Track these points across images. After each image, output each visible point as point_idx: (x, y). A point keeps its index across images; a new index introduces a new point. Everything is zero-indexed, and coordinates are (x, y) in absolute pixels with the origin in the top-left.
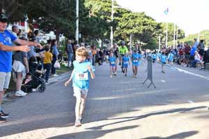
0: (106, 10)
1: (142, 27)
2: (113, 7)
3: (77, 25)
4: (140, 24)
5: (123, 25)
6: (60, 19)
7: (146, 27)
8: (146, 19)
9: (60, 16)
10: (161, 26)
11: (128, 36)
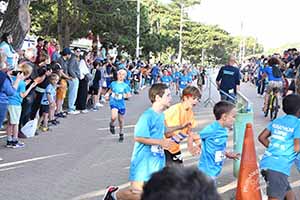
0: (174, 23)
1: (213, 42)
2: (182, 20)
3: (138, 42)
4: (210, 38)
5: (192, 40)
6: (120, 37)
7: (217, 42)
8: (217, 33)
9: (120, 33)
10: (233, 41)
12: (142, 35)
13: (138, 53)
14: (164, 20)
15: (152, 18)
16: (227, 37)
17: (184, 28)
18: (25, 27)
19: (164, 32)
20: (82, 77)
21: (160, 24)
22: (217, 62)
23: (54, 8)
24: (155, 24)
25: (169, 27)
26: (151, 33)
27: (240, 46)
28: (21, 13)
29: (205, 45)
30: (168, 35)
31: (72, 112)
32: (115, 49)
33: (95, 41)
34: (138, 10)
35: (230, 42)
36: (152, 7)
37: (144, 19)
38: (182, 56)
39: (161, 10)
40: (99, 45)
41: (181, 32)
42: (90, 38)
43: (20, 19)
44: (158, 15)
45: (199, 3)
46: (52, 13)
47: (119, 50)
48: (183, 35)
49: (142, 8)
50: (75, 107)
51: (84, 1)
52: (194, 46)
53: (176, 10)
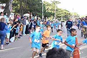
1: (64, 14)
2: (55, 8)
3: (43, 14)
7: (66, 14)
8: (66, 12)
9: (38, 12)
11: (61, 17)
12: (44, 12)
13: (43, 18)
14: (50, 8)
15: (47, 7)
16: (69, 13)
17: (56, 10)
18: (11, 11)
19: (50, 11)
20: (27, 25)
21: (49, 9)
22: (66, 20)
23: (19, 5)
25: (51, 10)
26: (46, 12)
27: (73, 15)
28: (9, 7)
29: (62, 15)
30: (51, 12)
31: (24, 35)
32: (36, 16)
33: (30, 14)
34: (43, 5)
35: (70, 14)
36: (47, 4)
37: (44, 7)
38: (56, 18)
39: (49, 5)
40: (32, 15)
41: (55, 11)
42: (29, 14)
43: (9, 8)
44: (48, 7)
45: (60, 3)
46: (18, 6)
47: (37, 17)
48: (56, 12)
49: (44, 5)
50: (25, 33)
51: (27, 3)
52: (59, 15)
53: (54, 5)
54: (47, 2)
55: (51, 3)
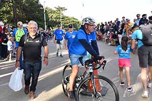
0: (58, 17)
2: (61, 15)
4: (71, 21)
7: (74, 23)
12: (46, 21)
13: (46, 28)
14: (55, 16)
15: (50, 15)
16: (77, 21)
19: (55, 20)
21: (53, 17)
24: (51, 17)
25: (56, 18)
26: (50, 20)
34: (44, 12)
35: (78, 23)
37: (47, 15)
39: (53, 12)
41: (61, 20)
44: (52, 14)
45: (66, 9)
49: (46, 11)
51: (23, 9)
52: (66, 24)
53: (59, 12)
54: (50, 8)
55: (55, 9)
